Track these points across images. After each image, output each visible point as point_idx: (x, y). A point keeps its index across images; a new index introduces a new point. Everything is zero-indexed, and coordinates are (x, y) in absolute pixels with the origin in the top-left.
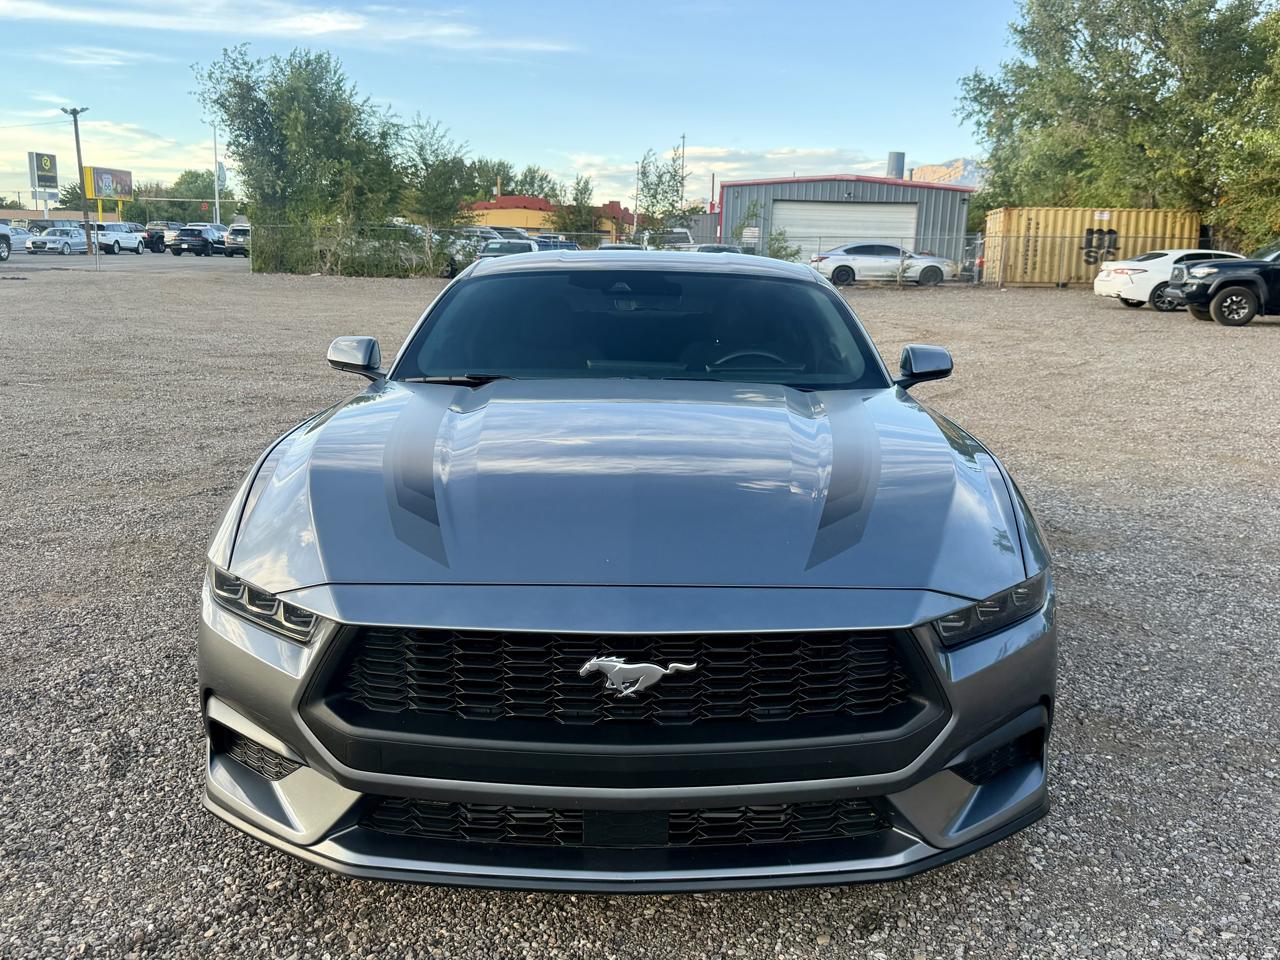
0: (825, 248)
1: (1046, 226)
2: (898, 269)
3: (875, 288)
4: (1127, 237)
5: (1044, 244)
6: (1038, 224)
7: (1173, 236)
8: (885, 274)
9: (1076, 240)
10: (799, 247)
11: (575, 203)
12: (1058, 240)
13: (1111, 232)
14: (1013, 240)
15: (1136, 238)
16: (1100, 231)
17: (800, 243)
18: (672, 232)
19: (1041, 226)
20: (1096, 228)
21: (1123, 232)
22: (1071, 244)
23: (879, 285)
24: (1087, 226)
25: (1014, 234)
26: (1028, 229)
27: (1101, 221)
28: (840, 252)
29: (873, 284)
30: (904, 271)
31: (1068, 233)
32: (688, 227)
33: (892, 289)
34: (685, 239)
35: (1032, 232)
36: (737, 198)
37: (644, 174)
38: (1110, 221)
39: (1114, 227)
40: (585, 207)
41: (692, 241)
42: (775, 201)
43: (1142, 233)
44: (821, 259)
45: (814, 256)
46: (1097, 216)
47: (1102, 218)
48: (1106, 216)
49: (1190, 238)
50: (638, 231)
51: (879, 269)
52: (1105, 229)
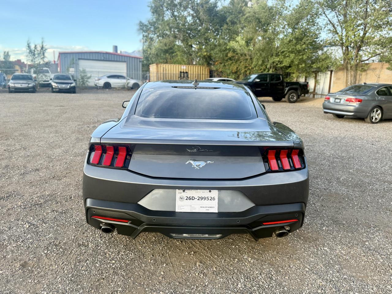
0: (100, 75)
1: (168, 70)
2: (125, 84)
3: (119, 90)
4: (191, 74)
5: (168, 76)
6: (166, 69)
7: (203, 74)
8: (121, 85)
9: (177, 75)
10: (91, 75)
11: (4, 60)
12: (172, 75)
13: (186, 72)
14: (159, 74)
15: (193, 74)
16: (183, 72)
17: (91, 74)
18: (42, 69)
19: (167, 70)
20: (182, 71)
21: (189, 73)
22: (176, 76)
23: (120, 89)
24: (180, 71)
25: (159, 72)
26: (163, 71)
27: (183, 69)
28: (105, 77)
29: (118, 89)
30: (128, 84)
31: (175, 73)
32: (49, 68)
33: (125, 90)
34: (48, 72)
35: (165, 72)
36: (65, 58)
37: (29, 47)
38: (186, 69)
39: (187, 71)
40: (8, 61)
41: (50, 73)
42: (79, 59)
43: (195, 73)
44: (99, 80)
45: (96, 79)
46: (182, 68)
47: (184, 68)
48: (185, 67)
49: (207, 75)
50: (29, 69)
51: (119, 83)
52: (185, 71)
